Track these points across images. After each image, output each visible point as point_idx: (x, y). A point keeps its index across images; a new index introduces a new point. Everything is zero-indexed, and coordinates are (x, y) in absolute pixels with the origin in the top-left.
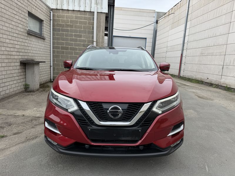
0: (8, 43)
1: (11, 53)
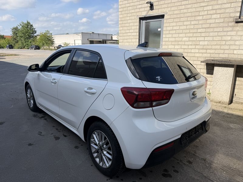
0: (185, 41)
1: (190, 51)
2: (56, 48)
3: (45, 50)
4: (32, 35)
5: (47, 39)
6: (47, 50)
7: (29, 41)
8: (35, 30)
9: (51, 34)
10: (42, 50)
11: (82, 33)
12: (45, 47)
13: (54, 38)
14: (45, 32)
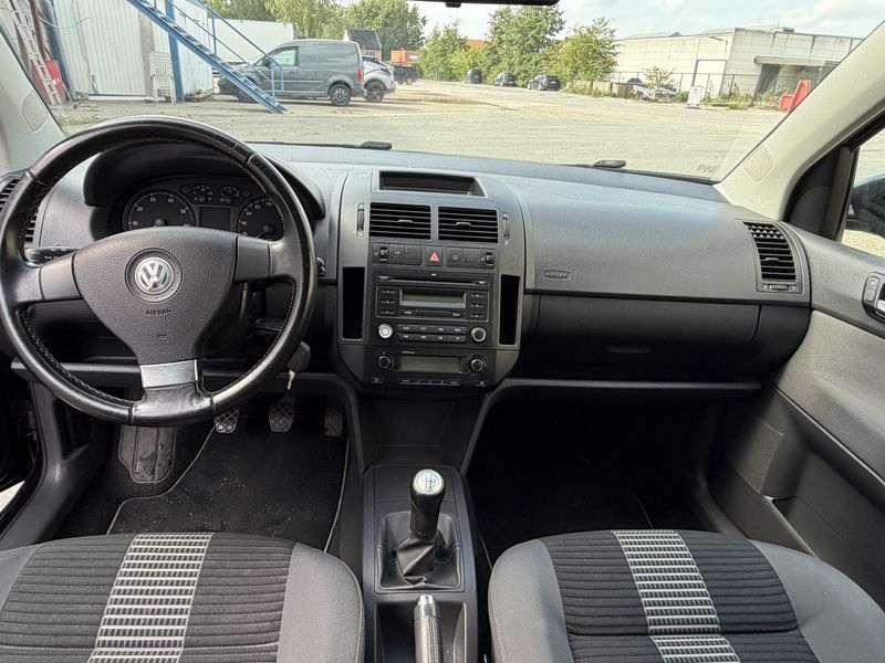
2: (615, 90)
3: (574, 92)
4: (548, 36)
5: (594, 51)
6: (582, 92)
7: (534, 60)
8: (563, 18)
9: (612, 32)
10: (565, 94)
11: (737, 30)
12: (578, 83)
13: (617, 49)
14: (590, 24)
